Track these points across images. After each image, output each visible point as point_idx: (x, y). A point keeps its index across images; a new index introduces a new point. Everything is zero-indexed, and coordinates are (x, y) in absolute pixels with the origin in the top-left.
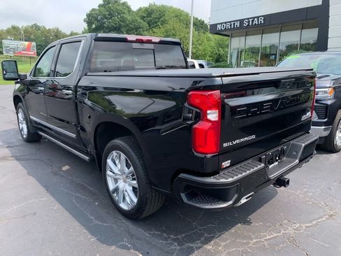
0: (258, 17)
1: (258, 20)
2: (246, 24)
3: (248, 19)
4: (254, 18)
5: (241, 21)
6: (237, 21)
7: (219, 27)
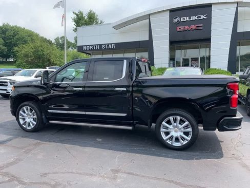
0: (111, 44)
1: (111, 46)
2: (104, 48)
3: (105, 44)
4: (109, 44)
5: (101, 45)
6: (97, 45)
7: (85, 48)
